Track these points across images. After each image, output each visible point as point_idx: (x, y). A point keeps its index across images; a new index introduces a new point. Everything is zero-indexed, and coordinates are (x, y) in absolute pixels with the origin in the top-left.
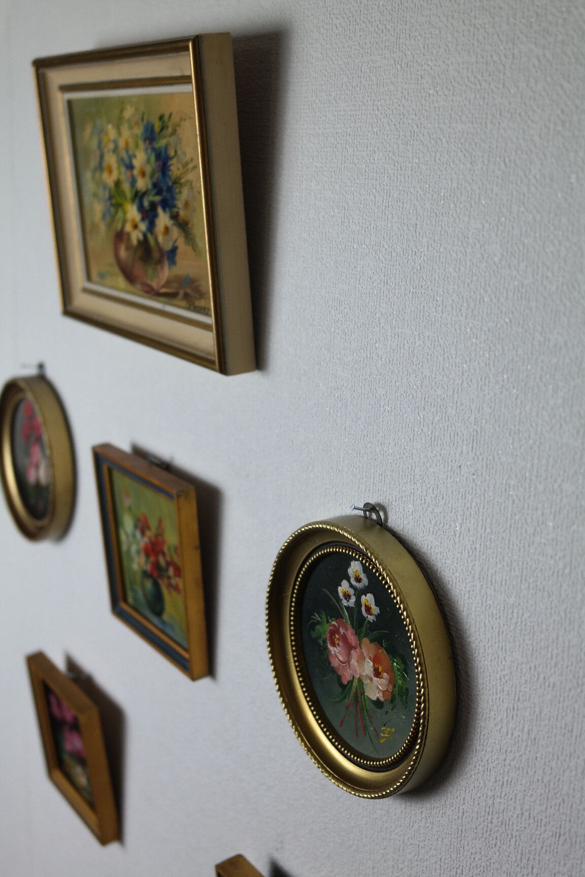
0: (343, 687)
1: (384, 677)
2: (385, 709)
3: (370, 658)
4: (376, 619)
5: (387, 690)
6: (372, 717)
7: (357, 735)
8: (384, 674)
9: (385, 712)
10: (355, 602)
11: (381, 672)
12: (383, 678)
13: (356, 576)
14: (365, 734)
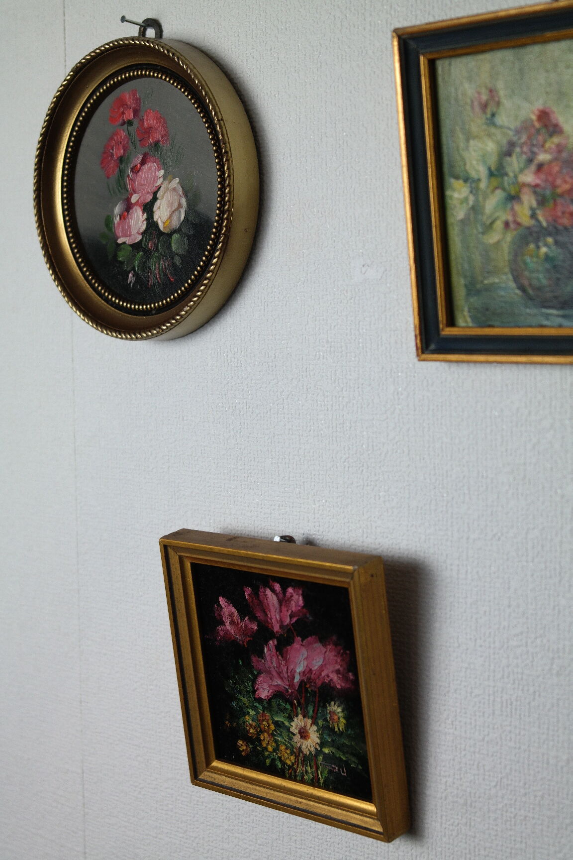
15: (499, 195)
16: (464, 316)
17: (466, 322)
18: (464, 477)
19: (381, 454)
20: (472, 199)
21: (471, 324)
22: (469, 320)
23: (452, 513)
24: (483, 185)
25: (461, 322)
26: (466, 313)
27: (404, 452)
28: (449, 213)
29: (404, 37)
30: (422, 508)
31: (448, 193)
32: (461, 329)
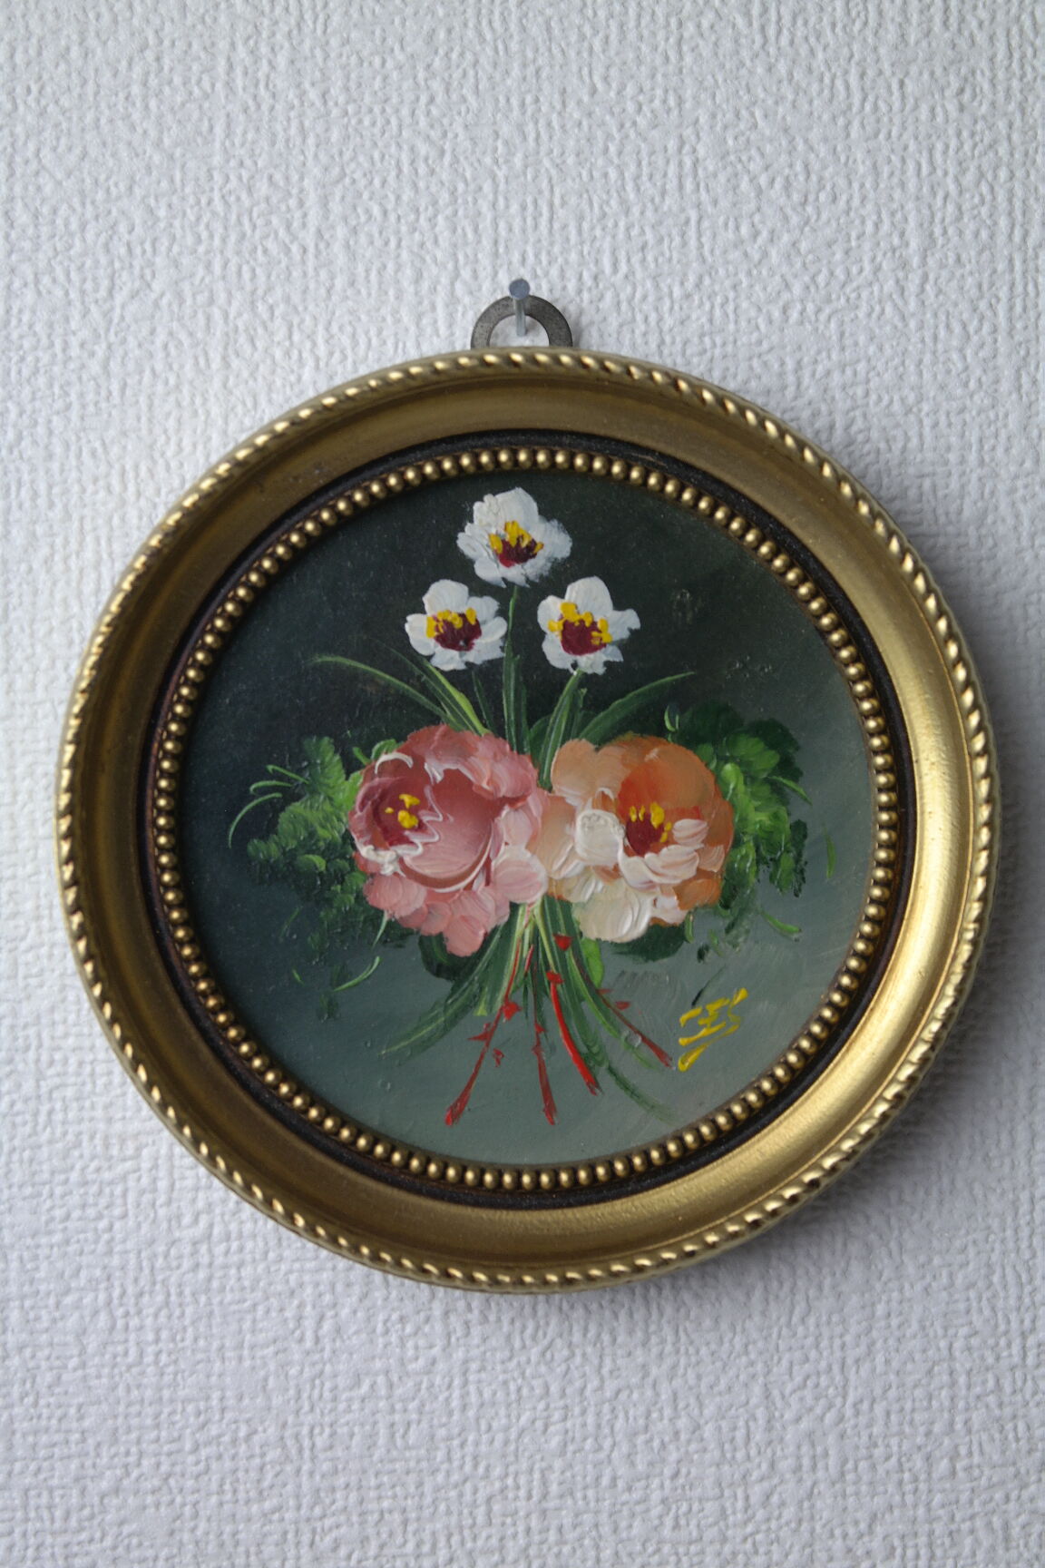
0: (453, 969)
1: (677, 835)
2: (694, 940)
3: (604, 802)
4: (624, 654)
5: (701, 873)
6: (625, 1005)
7: (550, 1110)
8: (679, 824)
9: (695, 956)
10: (505, 637)
11: (661, 827)
12: (675, 843)
13: (505, 543)
14: (593, 1083)
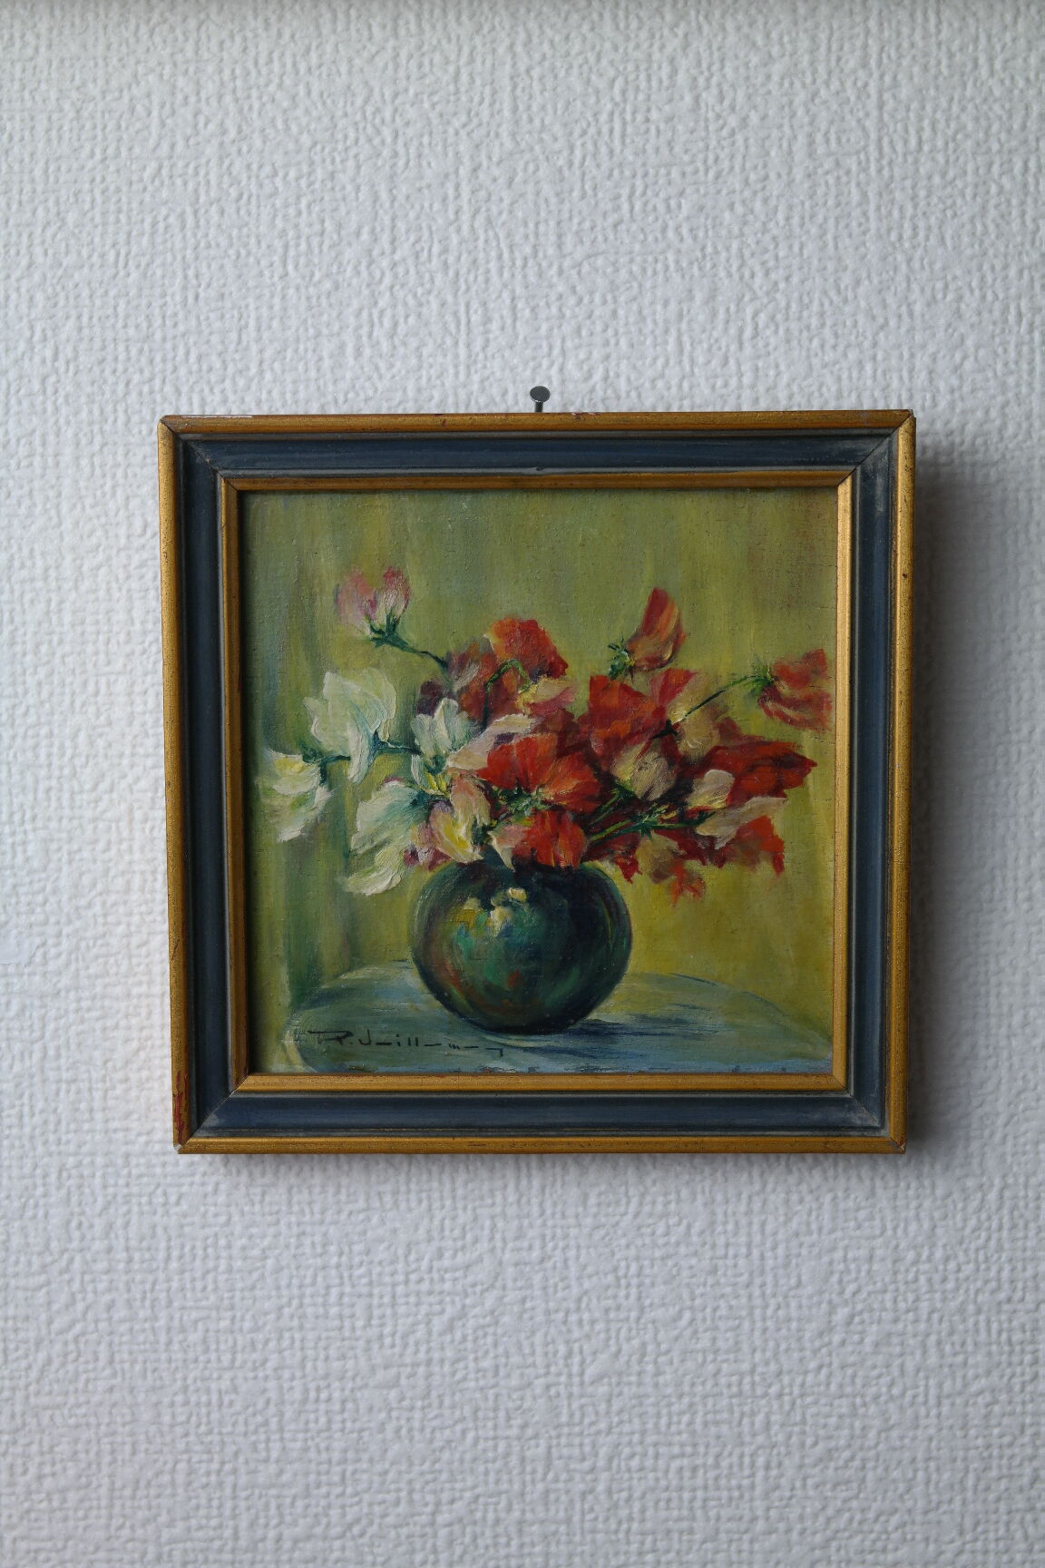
15: (396, 793)
16: (284, 1049)
17: (289, 1061)
18: (268, 1402)
19: (29, 1367)
20: (322, 795)
21: (300, 1068)
22: (295, 1057)
23: (235, 1487)
24: (353, 771)
25: (276, 1063)
26: (289, 1041)
27: (97, 1359)
28: (261, 823)
29: (184, 437)
30: (148, 1485)
31: (261, 782)
32: (276, 1080)
